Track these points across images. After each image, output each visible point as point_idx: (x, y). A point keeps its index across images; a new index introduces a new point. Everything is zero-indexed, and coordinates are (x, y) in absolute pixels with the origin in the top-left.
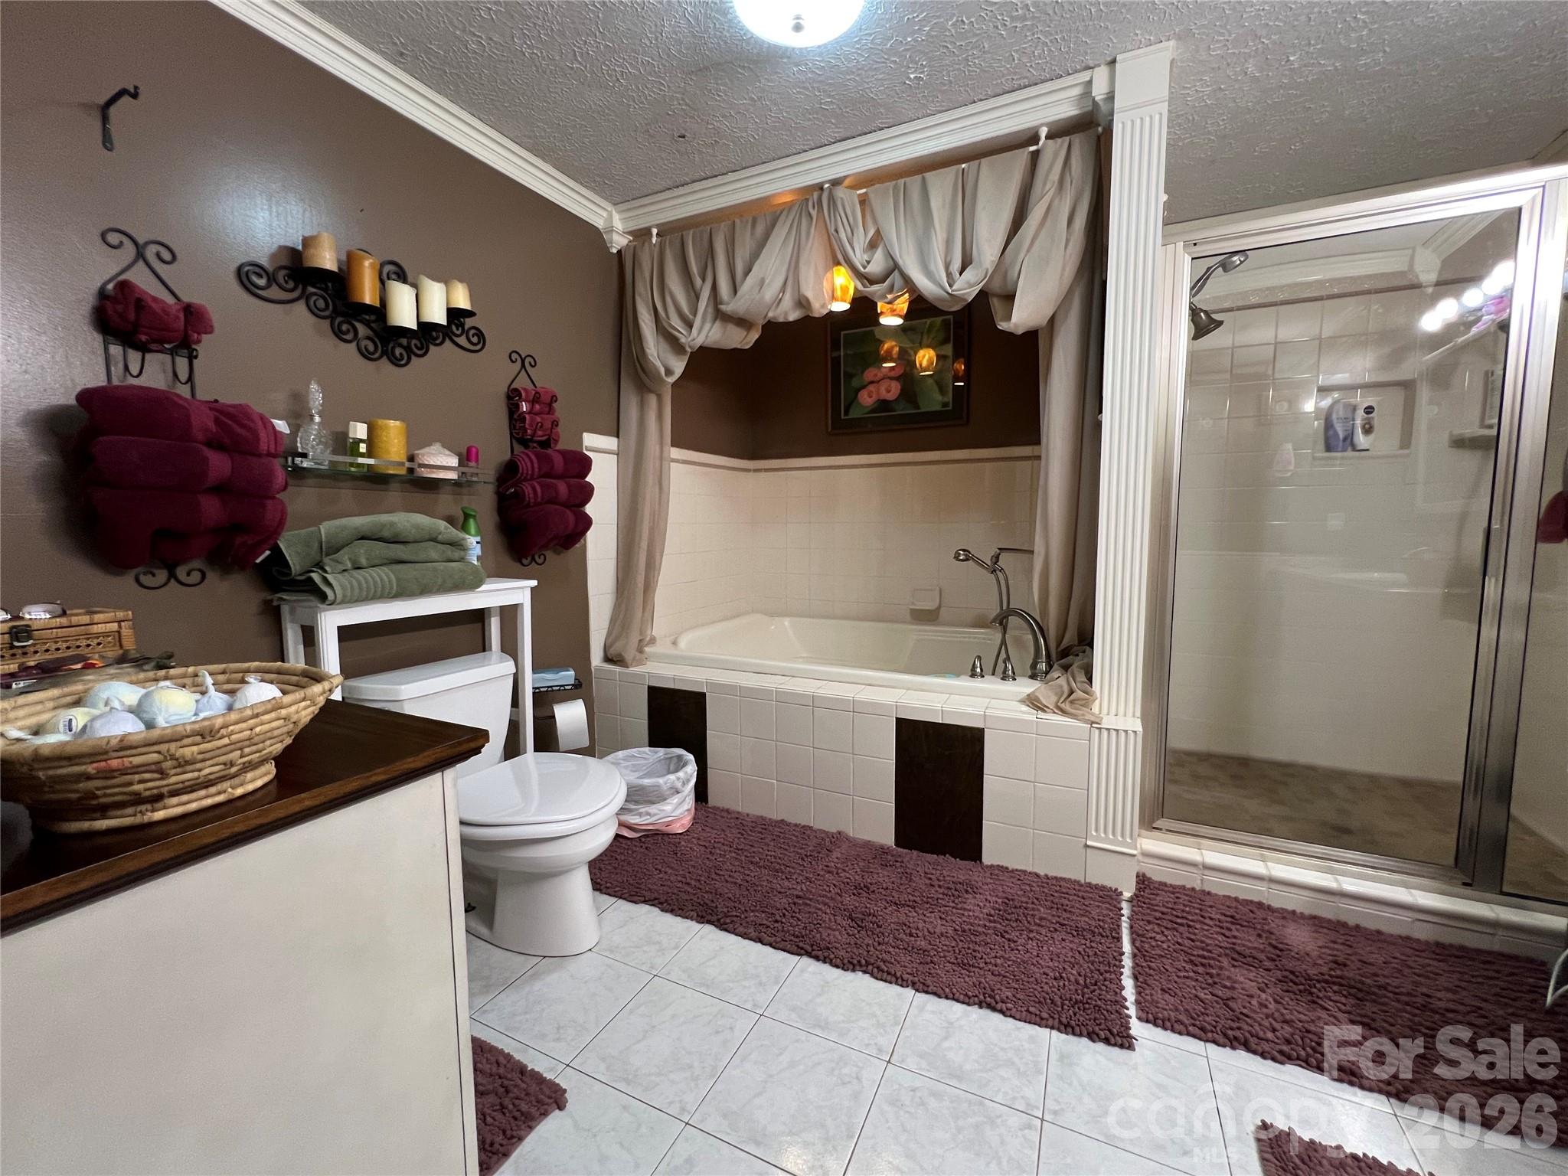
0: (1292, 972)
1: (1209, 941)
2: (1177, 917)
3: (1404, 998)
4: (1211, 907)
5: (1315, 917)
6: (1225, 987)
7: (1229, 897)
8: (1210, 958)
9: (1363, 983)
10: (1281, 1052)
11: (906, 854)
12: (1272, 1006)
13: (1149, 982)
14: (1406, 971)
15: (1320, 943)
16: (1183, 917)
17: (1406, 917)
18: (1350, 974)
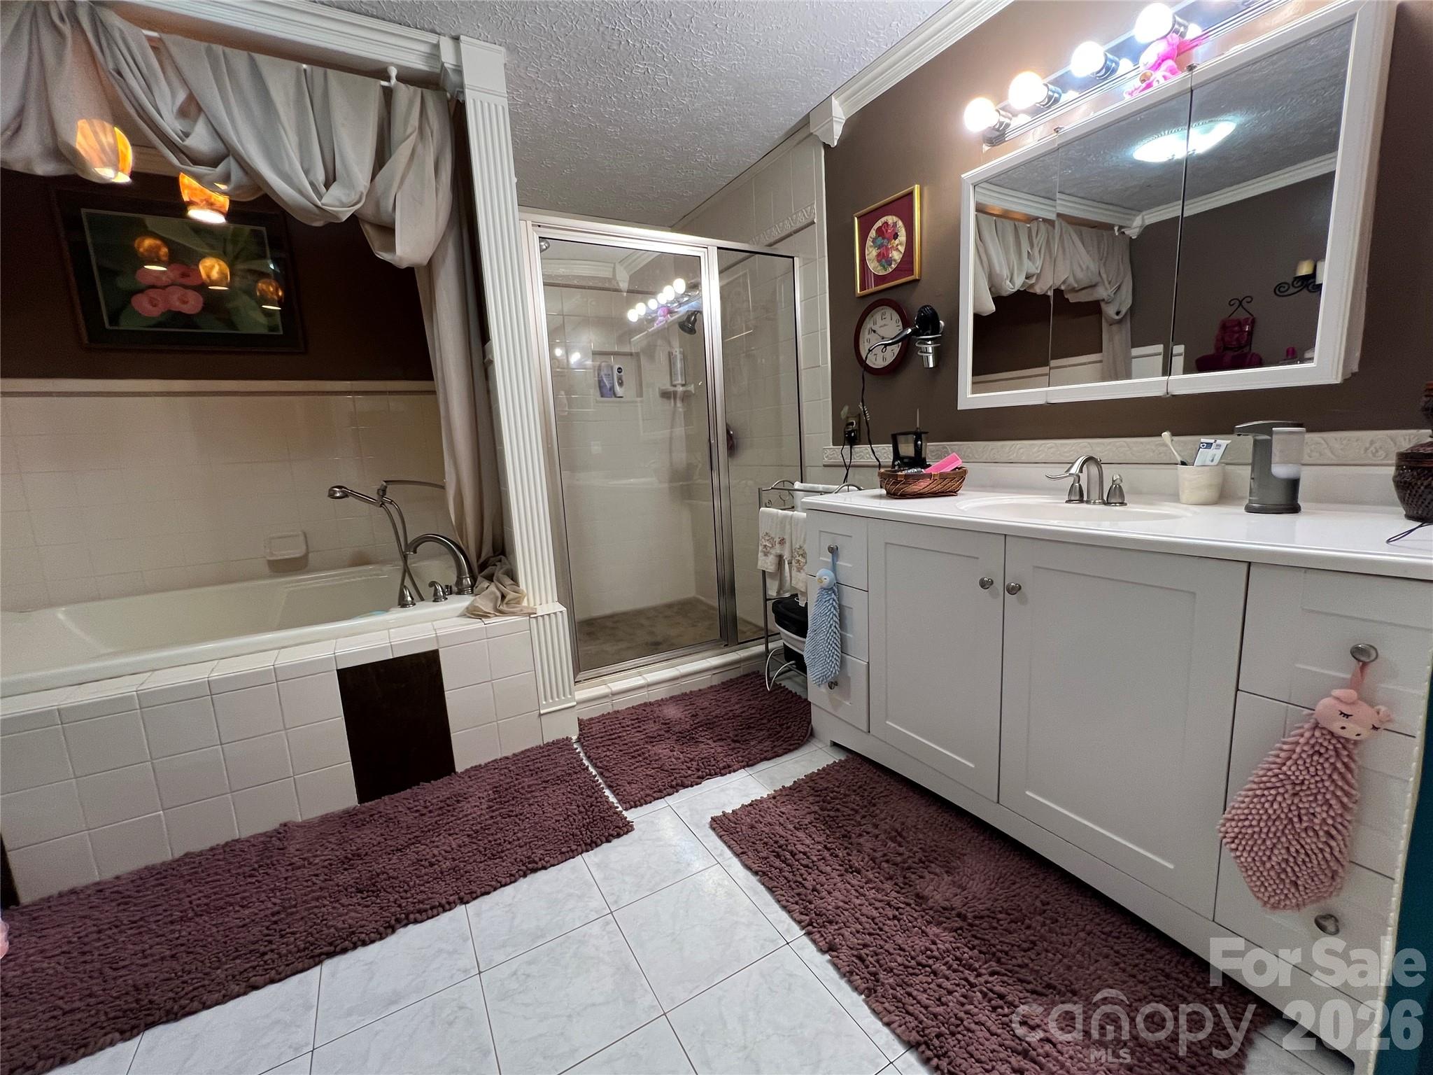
0: (680, 733)
1: (635, 740)
2: (610, 735)
3: (725, 717)
4: (624, 719)
5: (672, 698)
6: (656, 760)
7: (629, 708)
8: (641, 749)
9: (708, 719)
10: (699, 777)
11: (377, 804)
12: (681, 756)
13: (619, 783)
14: (719, 703)
15: (681, 710)
16: (614, 734)
17: (707, 676)
18: (701, 717)
